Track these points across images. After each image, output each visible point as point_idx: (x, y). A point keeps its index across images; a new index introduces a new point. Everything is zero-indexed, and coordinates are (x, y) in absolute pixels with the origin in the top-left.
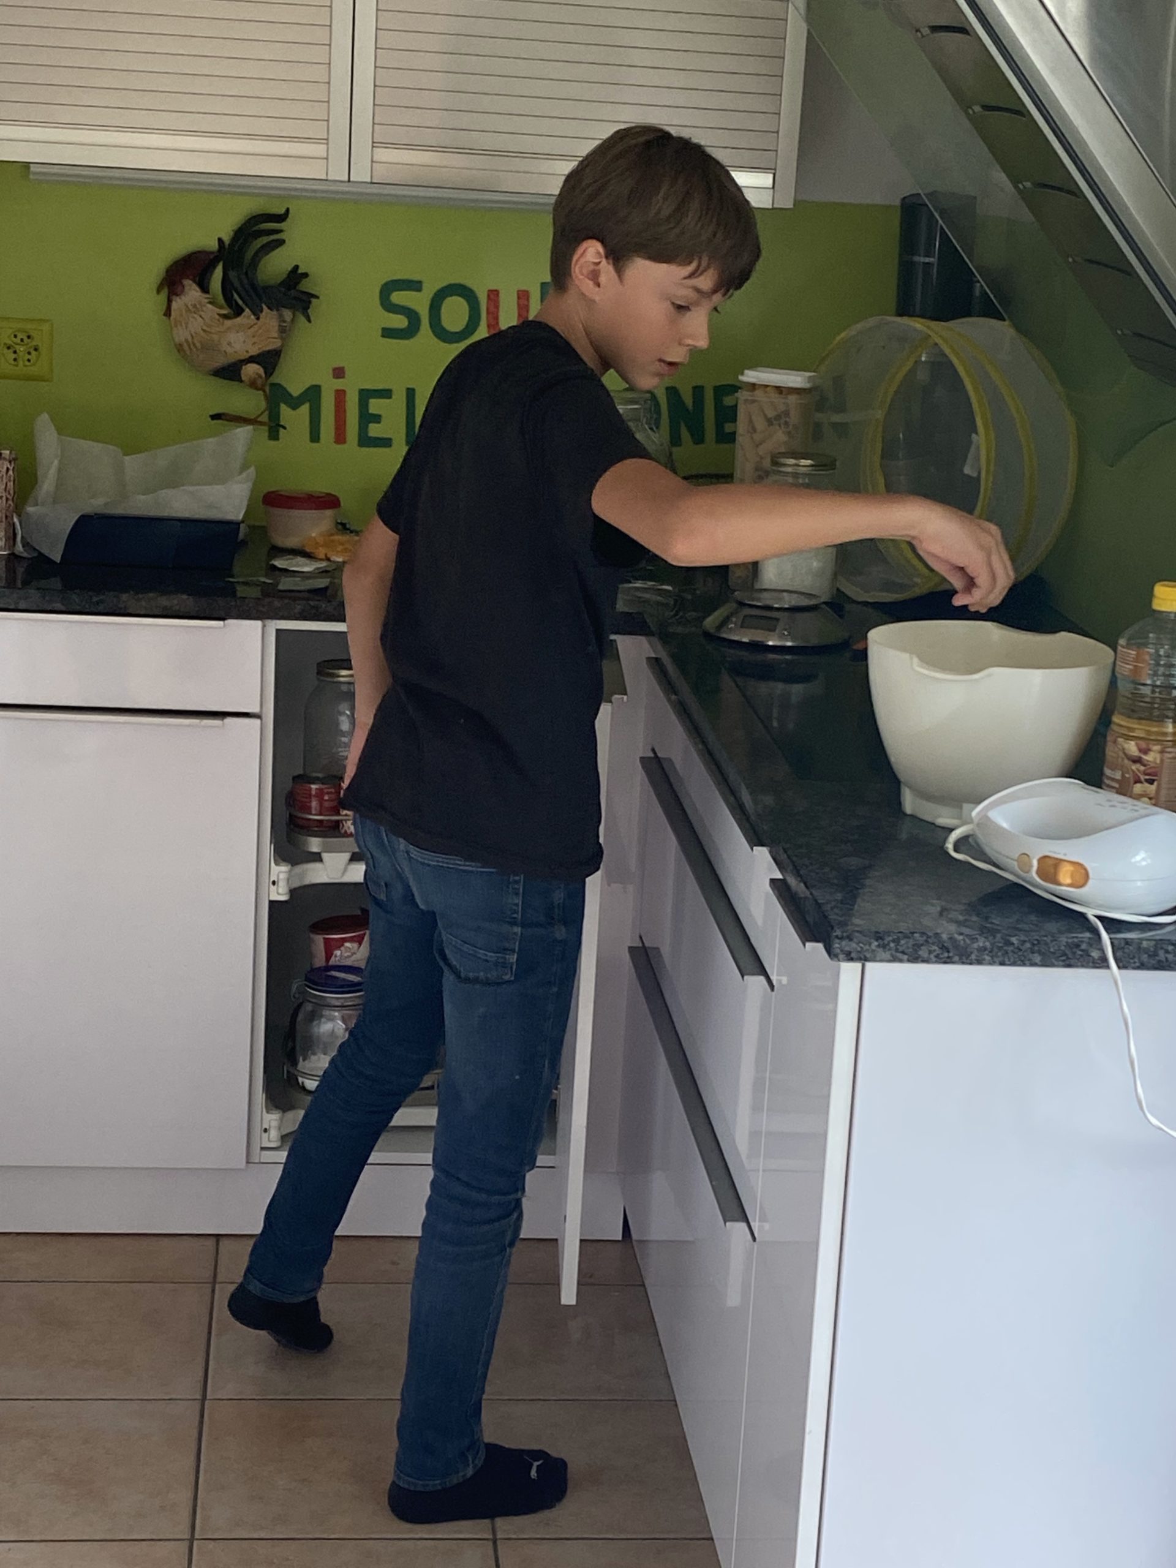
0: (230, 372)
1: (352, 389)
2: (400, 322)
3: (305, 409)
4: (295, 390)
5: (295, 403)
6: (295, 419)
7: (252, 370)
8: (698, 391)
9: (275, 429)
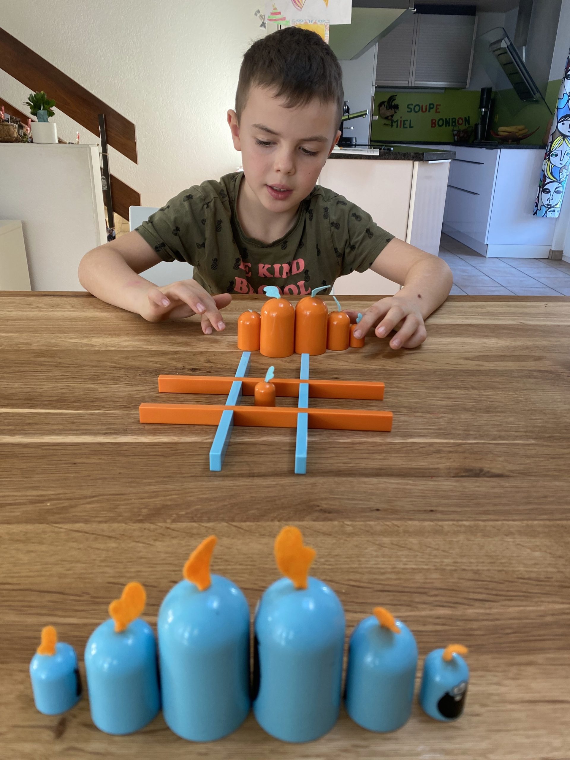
0: (387, 118)
1: (403, 119)
2: (410, 110)
3: (396, 123)
4: (395, 120)
5: (395, 122)
6: (395, 125)
7: (390, 118)
8: (449, 119)
9: (392, 126)
